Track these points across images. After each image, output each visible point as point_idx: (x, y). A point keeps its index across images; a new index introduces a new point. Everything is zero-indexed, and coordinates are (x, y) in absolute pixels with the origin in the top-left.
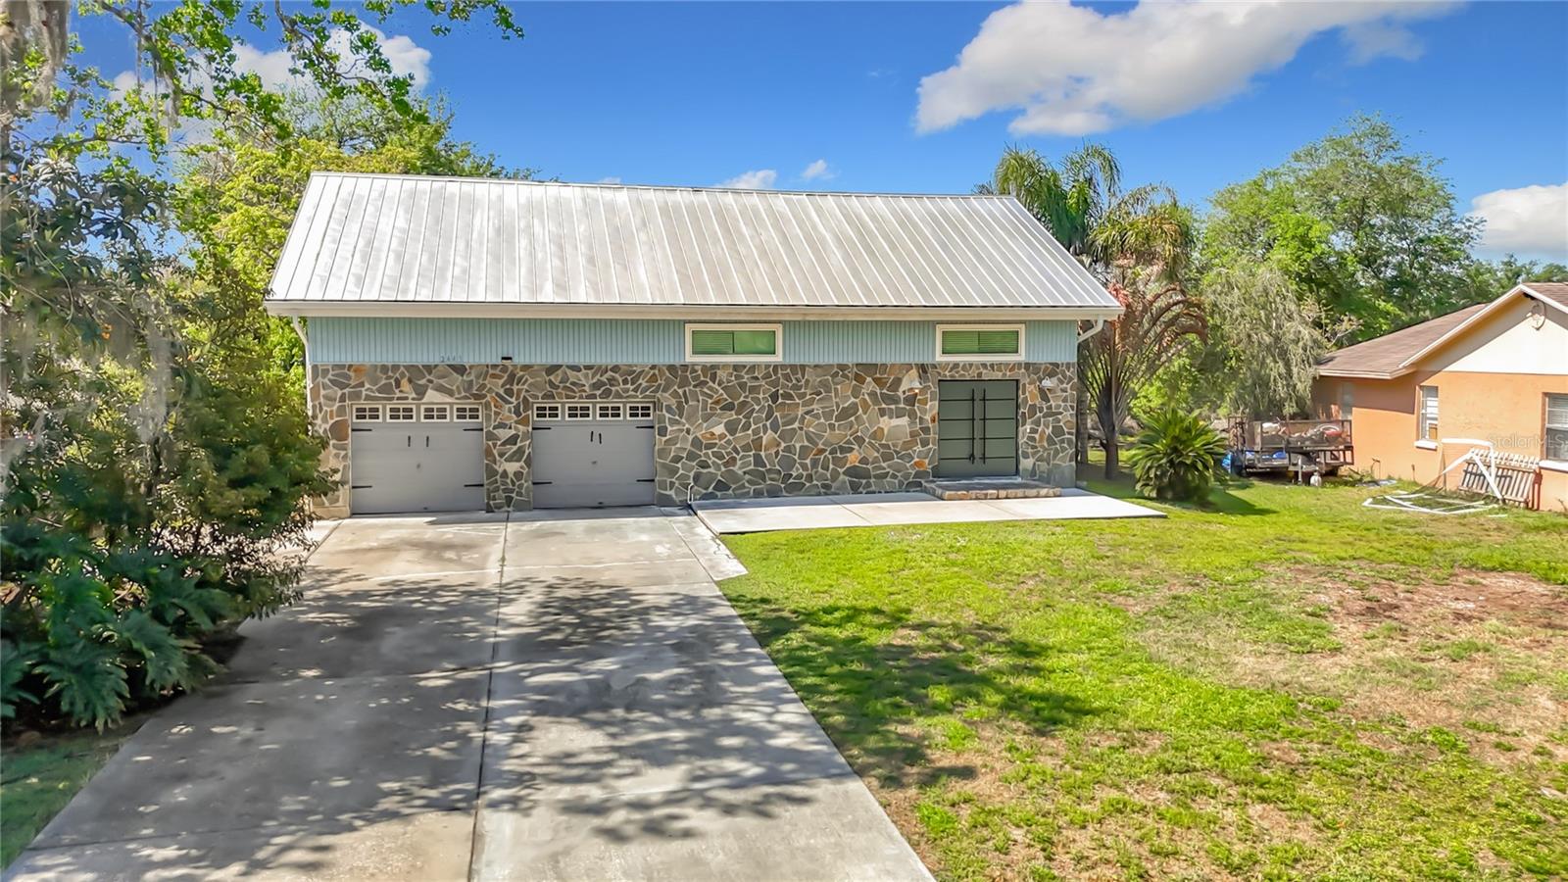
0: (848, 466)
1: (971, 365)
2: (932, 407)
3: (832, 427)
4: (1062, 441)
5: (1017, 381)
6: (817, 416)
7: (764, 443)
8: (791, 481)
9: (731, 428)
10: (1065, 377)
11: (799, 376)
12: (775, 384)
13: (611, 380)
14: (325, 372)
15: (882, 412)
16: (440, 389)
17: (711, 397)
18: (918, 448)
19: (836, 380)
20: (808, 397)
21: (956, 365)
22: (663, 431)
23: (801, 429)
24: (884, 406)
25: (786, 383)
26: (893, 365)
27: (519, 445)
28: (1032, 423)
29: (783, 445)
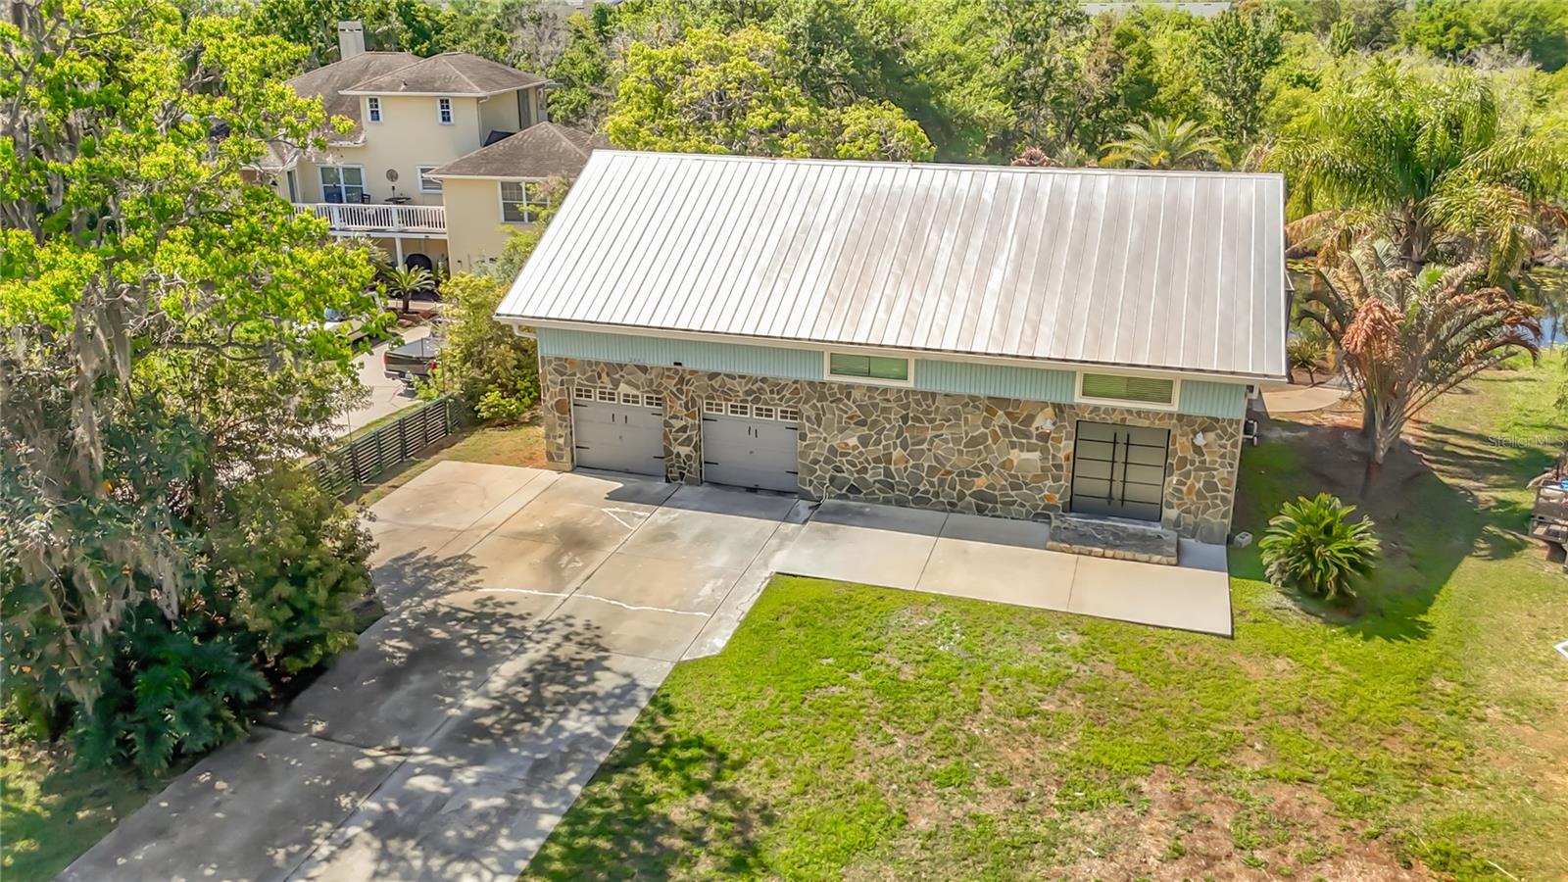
0: (974, 489)
1: (1114, 410)
2: (1067, 447)
3: (960, 452)
4: (1216, 497)
5: (1169, 431)
6: (946, 441)
7: (894, 458)
8: (918, 494)
9: (864, 441)
10: (1225, 431)
11: (930, 402)
12: (906, 407)
13: (760, 389)
14: (550, 362)
15: (1013, 445)
16: (629, 383)
17: (846, 412)
18: (1049, 483)
19: (966, 410)
20: (937, 422)
21: (1096, 409)
22: (803, 437)
23: (930, 450)
24: (1015, 439)
25: (918, 408)
26: (1027, 402)
27: (688, 433)
28: (1180, 475)
29: (911, 462)
